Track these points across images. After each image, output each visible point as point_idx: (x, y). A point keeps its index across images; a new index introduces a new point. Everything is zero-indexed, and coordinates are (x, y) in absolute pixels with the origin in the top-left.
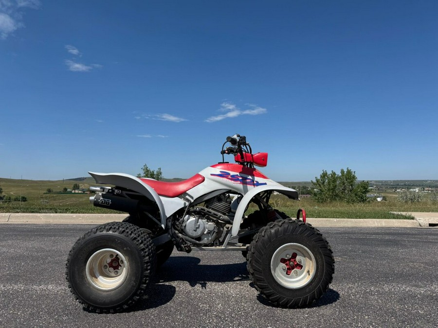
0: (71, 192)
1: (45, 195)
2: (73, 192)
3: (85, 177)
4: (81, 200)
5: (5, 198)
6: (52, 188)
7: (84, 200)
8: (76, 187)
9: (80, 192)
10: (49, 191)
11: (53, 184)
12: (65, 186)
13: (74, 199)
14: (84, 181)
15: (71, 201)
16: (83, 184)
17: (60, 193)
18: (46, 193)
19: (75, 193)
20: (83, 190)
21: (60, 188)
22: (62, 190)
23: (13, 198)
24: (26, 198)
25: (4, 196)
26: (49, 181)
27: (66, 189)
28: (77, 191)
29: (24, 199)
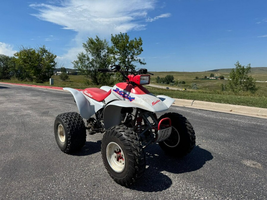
0: (209, 79)
1: (195, 80)
2: (210, 78)
3: (218, 69)
4: (214, 83)
5: (175, 82)
6: (198, 76)
7: (216, 83)
8: (212, 75)
9: (214, 78)
10: (197, 78)
11: (199, 74)
12: (206, 75)
13: (210, 83)
14: (218, 72)
15: (209, 84)
16: (217, 74)
17: (203, 79)
18: (195, 79)
19: (211, 79)
20: (216, 77)
21: (202, 76)
22: (204, 77)
23: (179, 82)
24: (185, 82)
25: (175, 81)
26: (198, 72)
27: (206, 77)
28: (212, 78)
29: (184, 83)
